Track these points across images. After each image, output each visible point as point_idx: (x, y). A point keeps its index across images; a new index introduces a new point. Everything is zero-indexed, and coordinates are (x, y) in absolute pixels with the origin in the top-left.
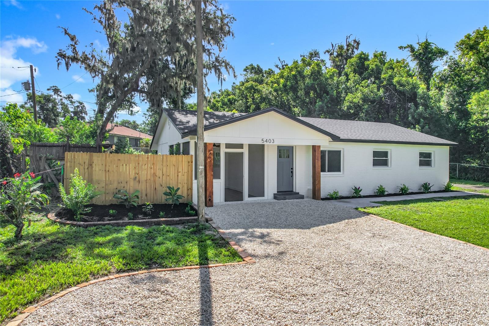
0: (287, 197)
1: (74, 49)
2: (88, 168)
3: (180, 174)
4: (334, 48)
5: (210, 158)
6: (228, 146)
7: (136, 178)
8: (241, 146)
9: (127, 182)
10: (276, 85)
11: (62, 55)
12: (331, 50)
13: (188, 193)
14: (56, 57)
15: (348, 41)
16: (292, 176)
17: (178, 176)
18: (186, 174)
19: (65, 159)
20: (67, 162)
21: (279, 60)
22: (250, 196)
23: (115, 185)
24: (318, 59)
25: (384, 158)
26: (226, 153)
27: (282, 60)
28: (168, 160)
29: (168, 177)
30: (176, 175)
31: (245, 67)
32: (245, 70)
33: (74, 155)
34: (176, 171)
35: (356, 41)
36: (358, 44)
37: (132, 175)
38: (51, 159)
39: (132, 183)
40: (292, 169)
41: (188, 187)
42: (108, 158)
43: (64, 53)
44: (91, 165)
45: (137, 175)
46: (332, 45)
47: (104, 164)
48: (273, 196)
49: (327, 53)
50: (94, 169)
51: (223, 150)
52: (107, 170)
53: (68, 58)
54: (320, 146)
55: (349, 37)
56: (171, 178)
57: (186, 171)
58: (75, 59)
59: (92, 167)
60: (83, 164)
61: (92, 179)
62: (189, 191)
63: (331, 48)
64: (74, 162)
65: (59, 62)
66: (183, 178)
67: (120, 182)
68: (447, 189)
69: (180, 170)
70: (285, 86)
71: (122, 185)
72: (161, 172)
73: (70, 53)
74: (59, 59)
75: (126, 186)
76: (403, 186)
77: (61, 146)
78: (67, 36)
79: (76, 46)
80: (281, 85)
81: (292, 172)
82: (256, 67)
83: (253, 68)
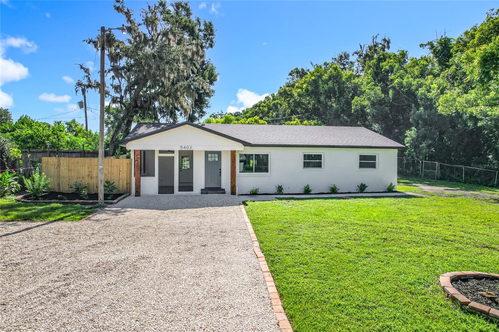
0: (209, 192)
1: (89, 79)
2: (57, 168)
3: (121, 173)
4: (362, 49)
5: (137, 161)
6: (161, 152)
7: (89, 175)
8: (173, 152)
9: (83, 178)
10: (299, 90)
11: (79, 84)
12: (360, 51)
13: (127, 186)
14: (76, 86)
15: (374, 41)
16: (220, 176)
17: (120, 174)
18: (125, 173)
19: (42, 161)
20: (43, 164)
21: (312, 64)
22: (180, 190)
23: (75, 180)
24: (347, 61)
25: (318, 161)
26: (159, 158)
27: (314, 64)
28: (113, 162)
29: (112, 175)
30: (118, 173)
31: (290, 72)
32: (290, 74)
33: (48, 159)
34: (118, 170)
35: (386, 40)
36: (388, 43)
37: (87, 173)
38: (35, 162)
39: (86, 179)
40: (220, 169)
41: (127, 182)
42: (70, 161)
43: (82, 82)
44: (59, 166)
45: (90, 173)
46: (361, 46)
47: (68, 166)
48: (200, 191)
49: (355, 54)
50: (61, 168)
51: (157, 155)
52: (70, 169)
53: (84, 86)
54: (235, 151)
55: (376, 37)
56: (115, 175)
57: (126, 170)
58: (89, 86)
59: (60, 167)
60: (54, 165)
61: (60, 175)
62: (128, 185)
63: (359, 49)
64: (48, 164)
65: (77, 90)
66: (124, 176)
67: (78, 177)
68: (390, 190)
69: (121, 169)
70: (307, 90)
71: (80, 180)
72: (107, 171)
73: (85, 82)
74: (77, 88)
75: (82, 180)
76: (332, 186)
77: (79, 152)
78: (82, 70)
79: (89, 76)
80: (304, 90)
81: (220, 172)
82: (300, 70)
83: (298, 72)
